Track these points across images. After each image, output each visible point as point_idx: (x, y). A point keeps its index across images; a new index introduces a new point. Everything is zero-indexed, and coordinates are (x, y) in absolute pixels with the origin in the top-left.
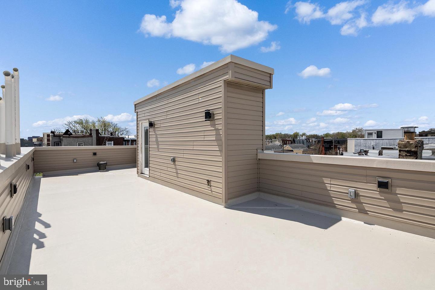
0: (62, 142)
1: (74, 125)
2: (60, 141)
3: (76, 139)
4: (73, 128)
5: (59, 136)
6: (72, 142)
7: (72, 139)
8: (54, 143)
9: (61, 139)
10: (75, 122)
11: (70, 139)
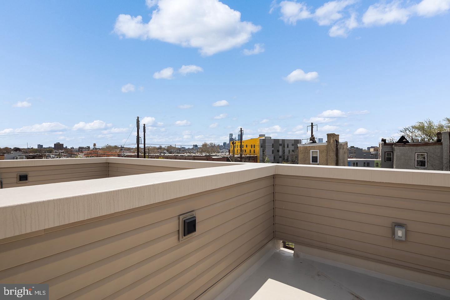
0: (394, 152)
1: (411, 131)
2: (391, 151)
3: (414, 148)
4: (411, 135)
5: (391, 144)
6: (408, 152)
7: (407, 148)
8: (385, 153)
9: (393, 149)
10: (413, 127)
11: (404, 147)
